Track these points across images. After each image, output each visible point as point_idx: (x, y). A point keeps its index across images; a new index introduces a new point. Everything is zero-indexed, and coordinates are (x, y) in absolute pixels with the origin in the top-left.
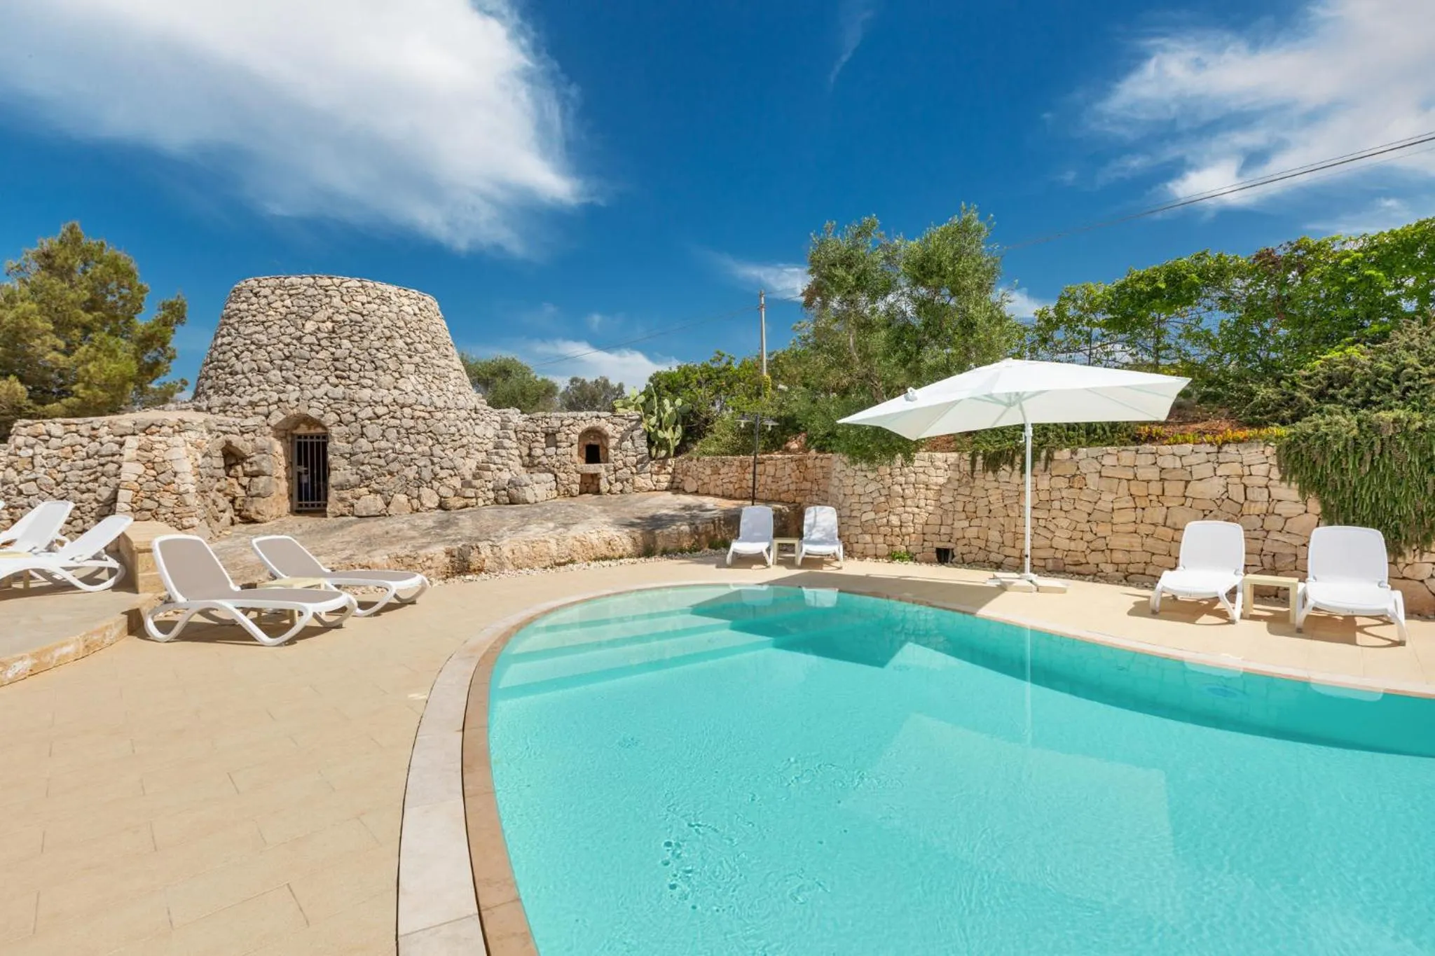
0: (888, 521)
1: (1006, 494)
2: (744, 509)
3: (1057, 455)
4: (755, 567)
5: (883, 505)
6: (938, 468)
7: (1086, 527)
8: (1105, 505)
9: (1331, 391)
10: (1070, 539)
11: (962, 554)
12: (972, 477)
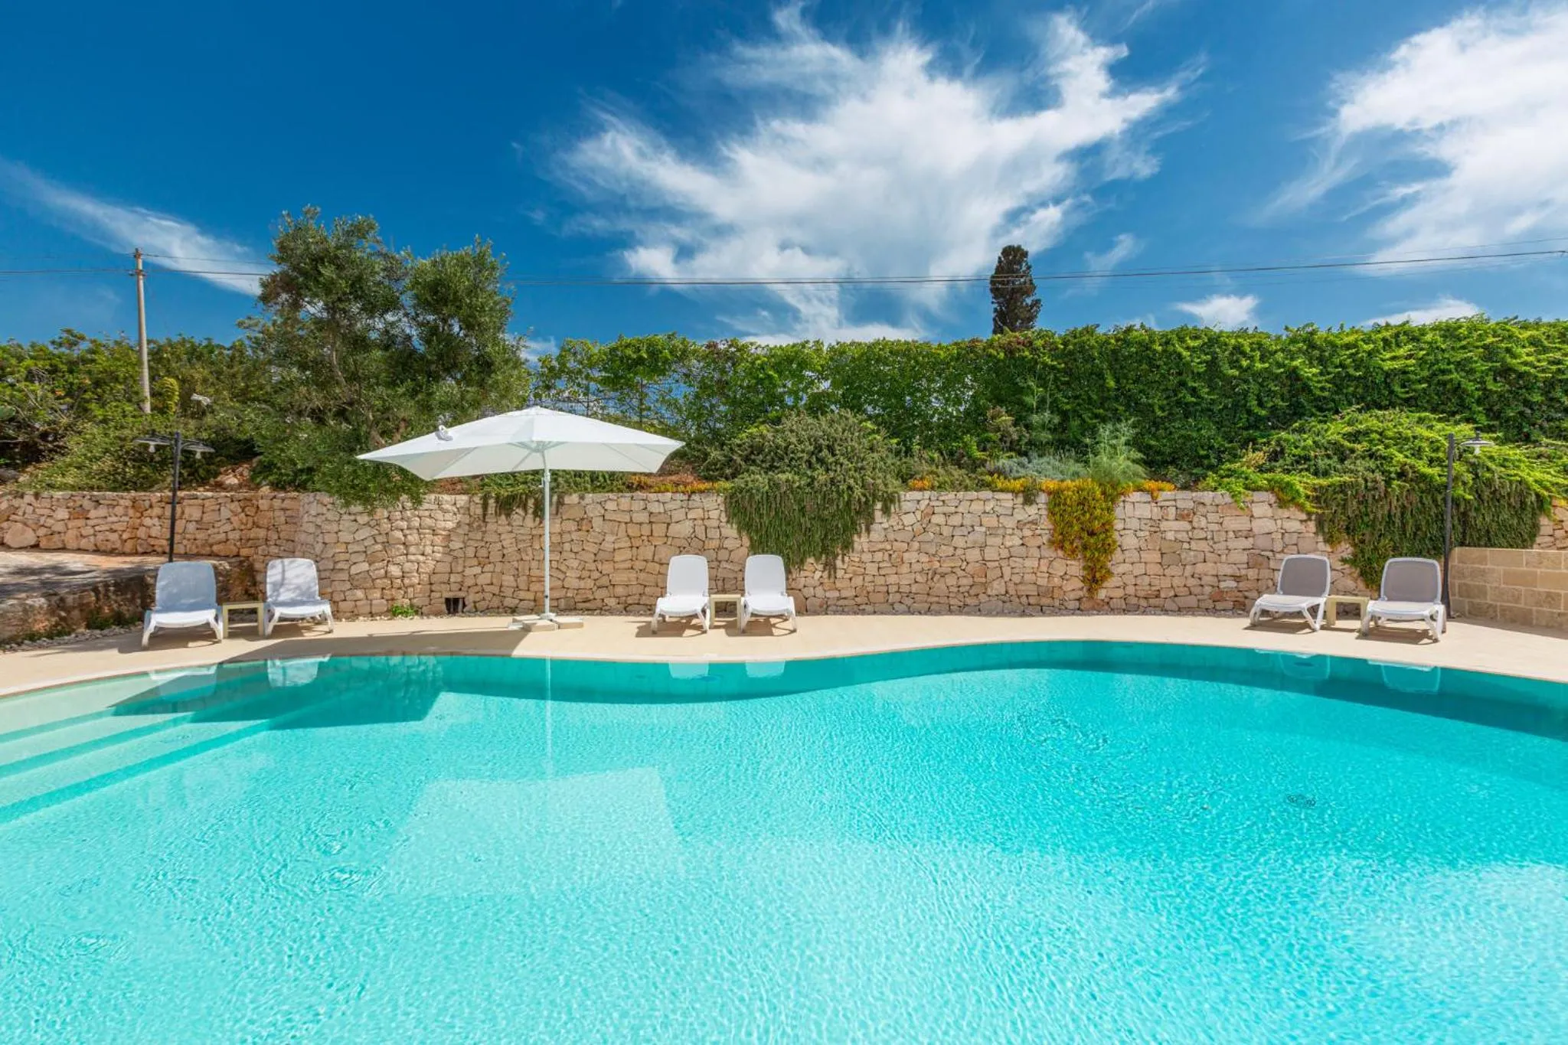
0: (386, 572)
1: (520, 537)
2: (162, 567)
3: (567, 500)
4: (190, 644)
5: (379, 555)
6: (445, 511)
7: (593, 566)
8: (608, 546)
9: (753, 457)
10: (580, 578)
11: (475, 602)
12: (484, 521)
